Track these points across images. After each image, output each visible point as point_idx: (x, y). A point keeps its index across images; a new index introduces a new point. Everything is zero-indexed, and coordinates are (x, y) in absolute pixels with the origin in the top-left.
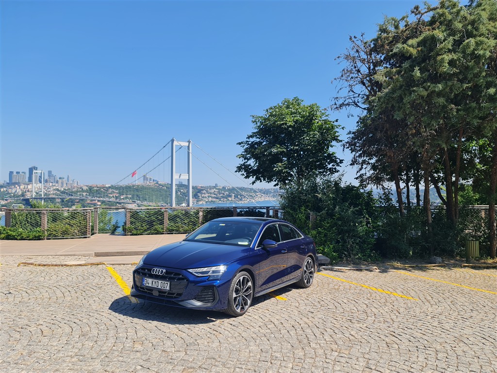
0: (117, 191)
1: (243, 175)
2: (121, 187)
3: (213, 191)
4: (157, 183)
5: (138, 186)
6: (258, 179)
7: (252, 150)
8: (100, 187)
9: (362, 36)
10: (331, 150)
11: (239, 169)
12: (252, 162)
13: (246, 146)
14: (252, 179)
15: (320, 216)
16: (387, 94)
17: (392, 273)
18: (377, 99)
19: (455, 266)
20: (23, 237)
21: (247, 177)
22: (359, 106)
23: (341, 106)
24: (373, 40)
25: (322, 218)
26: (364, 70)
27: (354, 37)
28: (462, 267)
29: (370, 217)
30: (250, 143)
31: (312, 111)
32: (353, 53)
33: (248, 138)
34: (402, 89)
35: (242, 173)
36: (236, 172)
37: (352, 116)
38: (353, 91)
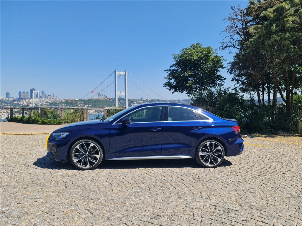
0: (83, 103)
1: (168, 88)
2: (85, 100)
3: (140, 102)
4: (106, 97)
5: (95, 99)
6: (176, 90)
7: (173, 74)
8: (73, 101)
9: (239, 6)
10: (218, 73)
11: (165, 85)
12: (172, 81)
13: (169, 72)
14: (172, 91)
15: (215, 109)
16: (255, 40)
17: (256, 138)
18: (249, 42)
19: (290, 136)
20: (51, 123)
21: (170, 90)
22: (236, 47)
23: (225, 47)
24: (246, 9)
25: (216, 110)
26: (240, 26)
27: (234, 7)
28: (294, 136)
29: (242, 110)
30: (171, 70)
31: (209, 51)
32: (233, 16)
33: (171, 67)
34: (264, 37)
35: (167, 87)
36: (164, 86)
37: (232, 53)
38: (233, 39)
